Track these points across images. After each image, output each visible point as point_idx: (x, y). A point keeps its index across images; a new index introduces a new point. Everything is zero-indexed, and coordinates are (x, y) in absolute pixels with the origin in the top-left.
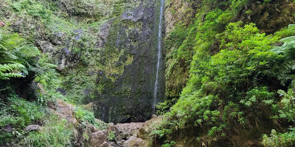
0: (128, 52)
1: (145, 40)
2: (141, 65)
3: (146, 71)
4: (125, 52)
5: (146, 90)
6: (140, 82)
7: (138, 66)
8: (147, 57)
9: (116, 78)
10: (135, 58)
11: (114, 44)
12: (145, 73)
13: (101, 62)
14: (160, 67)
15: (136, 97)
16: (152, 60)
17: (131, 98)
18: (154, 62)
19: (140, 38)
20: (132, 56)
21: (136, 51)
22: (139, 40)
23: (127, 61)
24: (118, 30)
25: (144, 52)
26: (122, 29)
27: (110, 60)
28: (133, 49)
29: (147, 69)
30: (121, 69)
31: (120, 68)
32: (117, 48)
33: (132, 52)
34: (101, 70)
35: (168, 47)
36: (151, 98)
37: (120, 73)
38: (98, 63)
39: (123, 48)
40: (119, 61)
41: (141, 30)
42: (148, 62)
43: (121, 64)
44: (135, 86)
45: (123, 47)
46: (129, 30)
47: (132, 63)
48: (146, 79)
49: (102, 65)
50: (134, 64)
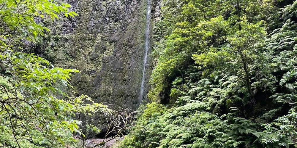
0: (107, 38)
1: (130, 20)
2: (124, 57)
3: (131, 66)
4: (102, 38)
5: (131, 92)
6: (124, 80)
7: (121, 59)
8: (132, 46)
9: (93, 76)
10: (117, 48)
11: (87, 27)
12: (129, 69)
13: (71, 55)
14: (147, 63)
15: (119, 100)
16: (138, 51)
17: (112, 102)
18: (140, 53)
19: (123, 16)
20: (113, 44)
21: (118, 35)
22: (121, 20)
23: (107, 51)
24: (92, 5)
25: (128, 39)
26: (97, 3)
27: (83, 51)
28: (114, 33)
29: (133, 62)
30: (99, 62)
31: (96, 62)
32: (91, 33)
33: (112, 38)
34: (73, 65)
35: (156, 37)
36: (136, 103)
37: (98, 69)
38: (67, 56)
39: (100, 33)
40: (95, 51)
41: (124, 3)
42: (133, 53)
43: (98, 56)
44: (117, 87)
45: (99, 31)
46: (107, 4)
47: (113, 54)
48: (131, 77)
49: (73, 59)
50: (115, 55)
